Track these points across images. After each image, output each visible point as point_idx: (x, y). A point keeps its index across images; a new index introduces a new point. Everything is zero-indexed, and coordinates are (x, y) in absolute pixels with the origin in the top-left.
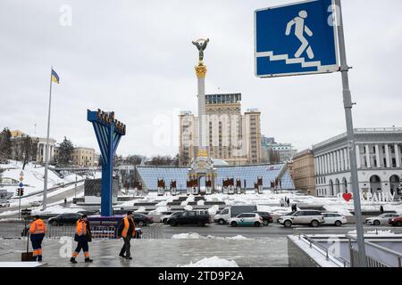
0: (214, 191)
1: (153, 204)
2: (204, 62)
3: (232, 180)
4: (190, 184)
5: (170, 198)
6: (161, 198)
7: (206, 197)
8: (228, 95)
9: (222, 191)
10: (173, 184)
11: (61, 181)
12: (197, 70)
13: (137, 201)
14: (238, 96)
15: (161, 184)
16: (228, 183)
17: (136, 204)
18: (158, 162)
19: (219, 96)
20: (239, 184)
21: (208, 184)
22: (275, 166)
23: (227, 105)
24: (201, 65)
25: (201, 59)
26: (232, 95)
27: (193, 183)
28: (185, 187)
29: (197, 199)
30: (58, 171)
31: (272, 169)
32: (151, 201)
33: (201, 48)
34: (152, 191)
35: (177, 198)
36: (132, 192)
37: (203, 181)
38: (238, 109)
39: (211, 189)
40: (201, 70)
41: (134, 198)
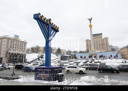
0: (97, 59)
1: (79, 63)
2: (91, 24)
3: (102, 55)
4: (89, 57)
5: (84, 61)
6: (81, 61)
7: (94, 60)
8: (98, 34)
9: (99, 59)
10: (85, 57)
11: (57, 57)
12: (90, 26)
13: (74, 62)
14: (101, 34)
15: (81, 57)
16: (101, 56)
17: (74, 63)
18: (81, 52)
19: (96, 34)
20: (104, 57)
21: (95, 57)
22: (115, 52)
23: (98, 36)
24: (90, 25)
25: (90, 23)
26: (100, 34)
27: (90, 57)
28: (88, 58)
29: (92, 61)
30: (57, 55)
31: (114, 53)
32: (78, 62)
33: (90, 20)
34: (80, 59)
35: (86, 61)
36: (74, 60)
37: (93, 56)
38: (102, 37)
39: (96, 58)
40: (91, 26)
41: (74, 61)
